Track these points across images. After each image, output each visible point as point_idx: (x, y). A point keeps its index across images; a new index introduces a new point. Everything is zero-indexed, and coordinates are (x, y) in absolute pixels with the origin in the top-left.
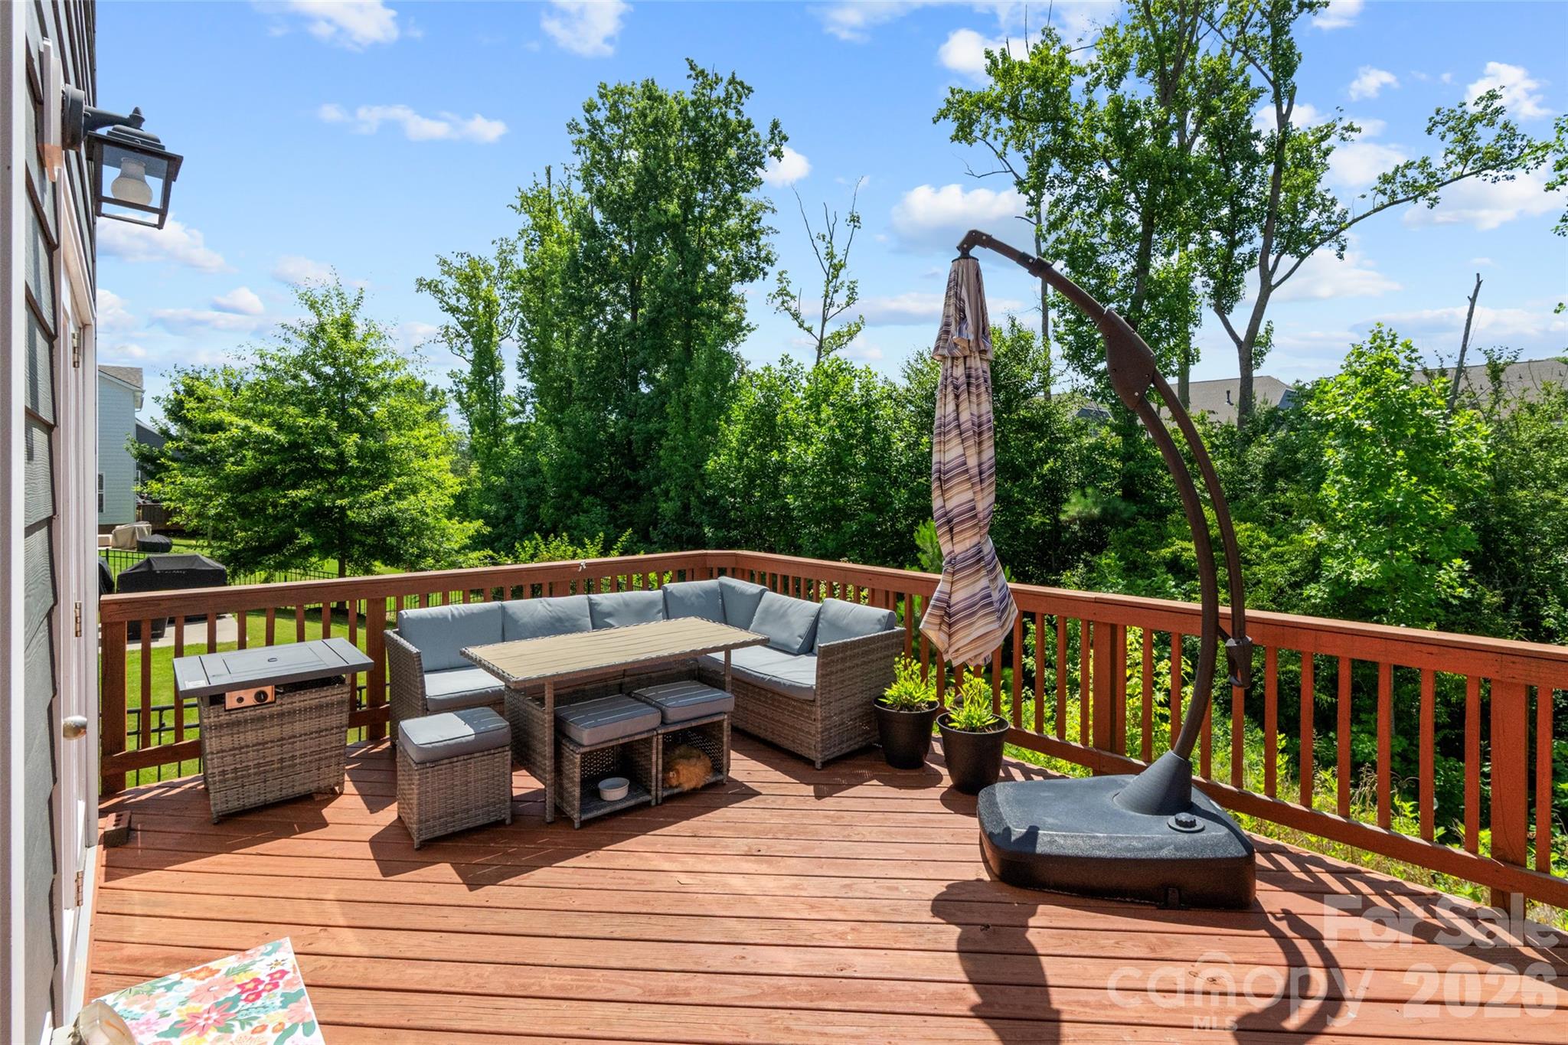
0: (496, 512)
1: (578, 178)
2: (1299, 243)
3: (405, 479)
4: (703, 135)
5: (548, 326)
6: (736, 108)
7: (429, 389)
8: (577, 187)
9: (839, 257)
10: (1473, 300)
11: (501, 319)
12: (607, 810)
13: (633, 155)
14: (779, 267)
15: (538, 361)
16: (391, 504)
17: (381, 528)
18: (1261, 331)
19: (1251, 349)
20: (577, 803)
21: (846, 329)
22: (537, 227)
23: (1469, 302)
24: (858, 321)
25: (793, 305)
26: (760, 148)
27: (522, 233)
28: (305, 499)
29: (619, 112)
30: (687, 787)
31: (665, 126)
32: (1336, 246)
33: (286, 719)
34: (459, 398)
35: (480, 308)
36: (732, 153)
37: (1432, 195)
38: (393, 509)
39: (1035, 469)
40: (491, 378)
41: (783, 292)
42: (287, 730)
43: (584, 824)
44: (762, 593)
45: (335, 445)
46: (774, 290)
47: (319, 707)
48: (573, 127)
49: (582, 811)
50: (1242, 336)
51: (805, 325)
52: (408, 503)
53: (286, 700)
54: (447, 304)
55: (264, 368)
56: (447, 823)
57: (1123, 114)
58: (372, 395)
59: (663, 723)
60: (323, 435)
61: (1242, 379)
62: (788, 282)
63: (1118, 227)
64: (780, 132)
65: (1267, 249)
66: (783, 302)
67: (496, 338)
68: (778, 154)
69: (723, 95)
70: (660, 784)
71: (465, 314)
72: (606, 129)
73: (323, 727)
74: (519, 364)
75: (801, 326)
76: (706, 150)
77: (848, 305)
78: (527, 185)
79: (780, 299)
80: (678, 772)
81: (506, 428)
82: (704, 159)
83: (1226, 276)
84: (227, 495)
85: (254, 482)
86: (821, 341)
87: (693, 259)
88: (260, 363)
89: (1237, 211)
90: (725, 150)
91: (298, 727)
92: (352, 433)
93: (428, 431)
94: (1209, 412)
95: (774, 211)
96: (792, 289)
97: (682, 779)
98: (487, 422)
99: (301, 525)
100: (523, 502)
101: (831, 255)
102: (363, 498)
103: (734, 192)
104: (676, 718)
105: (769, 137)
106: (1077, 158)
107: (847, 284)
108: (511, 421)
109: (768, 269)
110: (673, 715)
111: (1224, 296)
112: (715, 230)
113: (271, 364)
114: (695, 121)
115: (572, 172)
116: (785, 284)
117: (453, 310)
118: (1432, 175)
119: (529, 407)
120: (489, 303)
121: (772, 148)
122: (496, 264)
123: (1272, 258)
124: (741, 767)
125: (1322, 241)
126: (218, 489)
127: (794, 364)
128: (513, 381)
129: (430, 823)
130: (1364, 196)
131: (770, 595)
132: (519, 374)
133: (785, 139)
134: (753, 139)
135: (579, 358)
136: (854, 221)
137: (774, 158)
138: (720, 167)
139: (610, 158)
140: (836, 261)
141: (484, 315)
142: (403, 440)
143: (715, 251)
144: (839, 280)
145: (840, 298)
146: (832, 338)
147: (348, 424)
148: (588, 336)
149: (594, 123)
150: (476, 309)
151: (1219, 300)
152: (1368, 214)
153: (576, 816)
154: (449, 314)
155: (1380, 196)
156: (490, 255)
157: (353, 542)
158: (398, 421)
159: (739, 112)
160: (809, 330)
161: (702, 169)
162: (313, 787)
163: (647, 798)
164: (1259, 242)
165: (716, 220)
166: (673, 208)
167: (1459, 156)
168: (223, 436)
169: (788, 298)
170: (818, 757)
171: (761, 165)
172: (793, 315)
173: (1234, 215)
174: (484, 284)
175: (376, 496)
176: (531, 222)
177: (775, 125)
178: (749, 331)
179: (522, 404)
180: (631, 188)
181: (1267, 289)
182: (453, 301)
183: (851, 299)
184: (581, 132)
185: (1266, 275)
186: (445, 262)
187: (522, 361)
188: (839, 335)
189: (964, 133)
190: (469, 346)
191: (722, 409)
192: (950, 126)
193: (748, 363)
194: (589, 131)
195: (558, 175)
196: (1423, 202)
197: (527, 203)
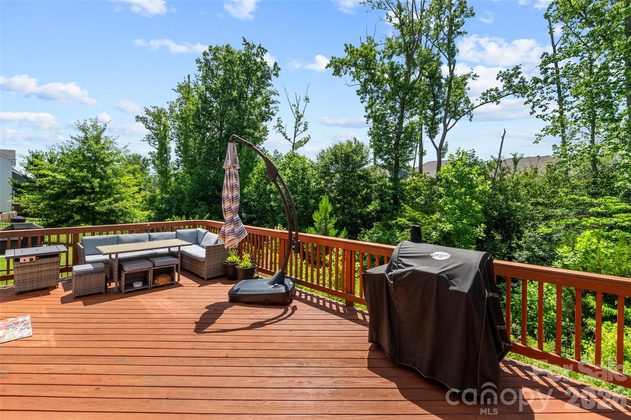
0: (165, 208)
1: (200, 80)
2: (456, 115)
3: (118, 195)
4: (248, 67)
5: (187, 137)
6: (261, 57)
7: (142, 159)
8: (200, 83)
9: (301, 112)
10: (503, 138)
11: (170, 132)
12: (134, 289)
13: (221, 73)
14: (277, 116)
15: (184, 149)
16: (112, 205)
17: (109, 214)
18: (444, 145)
19: (441, 151)
20: (123, 287)
21: (303, 140)
22: (184, 98)
23: (502, 139)
24: (308, 137)
25: (283, 130)
26: (270, 72)
27: (178, 100)
28: (77, 203)
29: (216, 56)
30: (161, 284)
31: (233, 63)
32: (469, 117)
33: (39, 266)
34: (153, 162)
35: (162, 128)
36: (259, 74)
37: (498, 100)
38: (113, 206)
39: (360, 193)
40: (165, 155)
41: (279, 125)
42: (40, 269)
43: (126, 293)
44: (206, 232)
45: (90, 183)
46: (276, 125)
47: (50, 263)
48: (198, 61)
49: (125, 290)
50: (438, 147)
51: (288, 138)
52: (120, 204)
53: (39, 261)
54: (148, 126)
55: (63, 153)
56: (83, 292)
57: (393, 69)
58: (107, 164)
59: (154, 266)
60: (84, 179)
61: (438, 161)
62: (281, 122)
63: (392, 108)
64: (277, 67)
65: (446, 117)
66: (279, 129)
67: (168, 140)
68: (277, 75)
69: (256, 52)
70: (152, 283)
71: (156, 130)
72: (212, 63)
73: (52, 269)
74: (176, 150)
75: (286, 138)
76: (248, 72)
77: (304, 131)
78: (181, 81)
79: (278, 128)
80: (158, 280)
81: (171, 175)
82: (248, 75)
83: (432, 126)
84: (47, 202)
85: (58, 196)
86: (294, 144)
87: (242, 112)
88: (61, 152)
89: (436, 103)
90: (256, 73)
91: (43, 269)
92: (97, 178)
93: (129, 178)
94: (427, 173)
95: (278, 95)
96: (282, 124)
97: (159, 282)
98: (164, 173)
99: (76, 213)
100: (175, 204)
101: (297, 112)
102: (101, 202)
103: (259, 89)
104: (158, 265)
105: (273, 68)
106: (378, 83)
107: (303, 123)
108: (172, 172)
109: (272, 117)
110: (156, 264)
111: (432, 133)
112: (252, 102)
113: (66, 152)
114: (244, 62)
115: (198, 78)
116: (280, 122)
117: (149, 128)
118: (499, 94)
119: (180, 167)
120: (165, 126)
121: (274, 72)
122: (169, 111)
123: (447, 120)
124: (184, 280)
125: (464, 115)
126: (43, 199)
127: (279, 153)
128: (174, 157)
129: (78, 292)
130: (477, 100)
131: (209, 233)
132: (176, 154)
133: (279, 69)
134: (267, 69)
135: (199, 149)
136: (307, 100)
137: (275, 76)
138: (254, 78)
139: (213, 73)
140: (299, 115)
141: (163, 131)
142: (118, 181)
143: (252, 110)
144: (300, 122)
145: (301, 128)
146: (298, 143)
147: (95, 175)
148: (203, 140)
149: (207, 61)
150: (160, 128)
151: (430, 133)
152: (479, 106)
153: (123, 290)
154: (148, 130)
155: (482, 100)
156: (167, 108)
157: (97, 219)
158: (116, 174)
159: (262, 59)
160: (289, 140)
161: (247, 80)
162: (48, 285)
163: (148, 287)
164: (443, 114)
165: (252, 99)
166: (235, 94)
167: (507, 88)
168: (45, 179)
169: (281, 128)
170: (205, 277)
171: (270, 79)
172: (283, 134)
173: (435, 105)
174: (163, 119)
175: (106, 202)
176: (181, 96)
177: (276, 64)
178: (265, 140)
179: (178, 166)
180: (219, 85)
181: (446, 131)
182: (151, 125)
183: (305, 129)
184: (201, 63)
185: (445, 126)
186: (148, 110)
187: (177, 149)
188: (300, 142)
189: (337, 72)
190: (157, 143)
191: (251, 170)
192: (332, 70)
193: (268, 151)
194: (204, 62)
195: (193, 78)
196: (495, 103)
197: (180, 88)
